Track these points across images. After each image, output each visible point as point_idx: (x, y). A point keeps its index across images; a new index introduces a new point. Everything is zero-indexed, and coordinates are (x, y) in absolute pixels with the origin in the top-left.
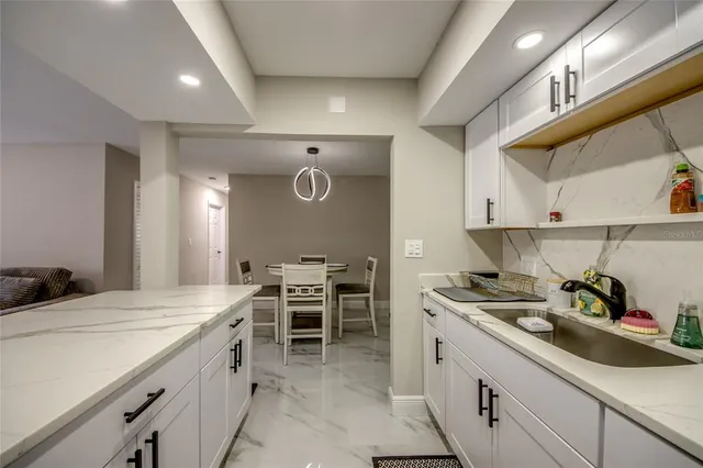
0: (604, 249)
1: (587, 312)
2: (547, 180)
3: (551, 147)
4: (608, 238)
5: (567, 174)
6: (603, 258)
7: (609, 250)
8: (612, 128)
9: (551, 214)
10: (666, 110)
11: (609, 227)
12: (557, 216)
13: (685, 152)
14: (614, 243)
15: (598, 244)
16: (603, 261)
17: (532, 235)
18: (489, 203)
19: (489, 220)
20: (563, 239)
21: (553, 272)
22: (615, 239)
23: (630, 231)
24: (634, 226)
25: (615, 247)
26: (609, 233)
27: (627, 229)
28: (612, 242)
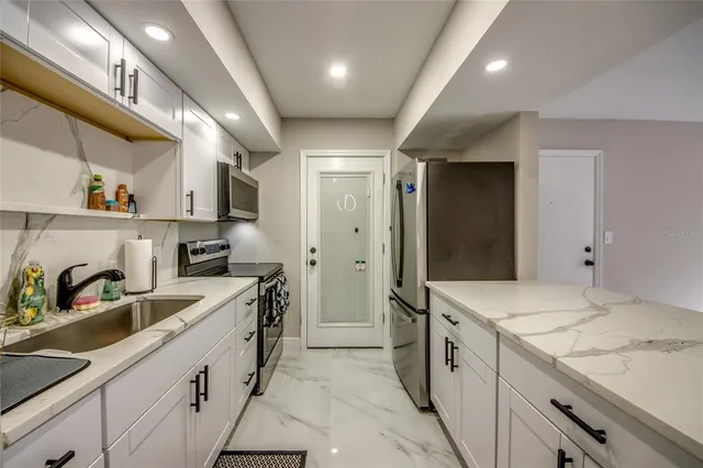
0: (22, 241)
4: (27, 227)
7: (27, 243)
10: (81, 124)
11: (27, 214)
13: (90, 165)
14: (34, 233)
15: (14, 234)
16: (19, 257)
22: (35, 229)
23: (50, 220)
24: (55, 216)
25: (34, 237)
26: (27, 221)
27: (47, 218)
28: (31, 231)
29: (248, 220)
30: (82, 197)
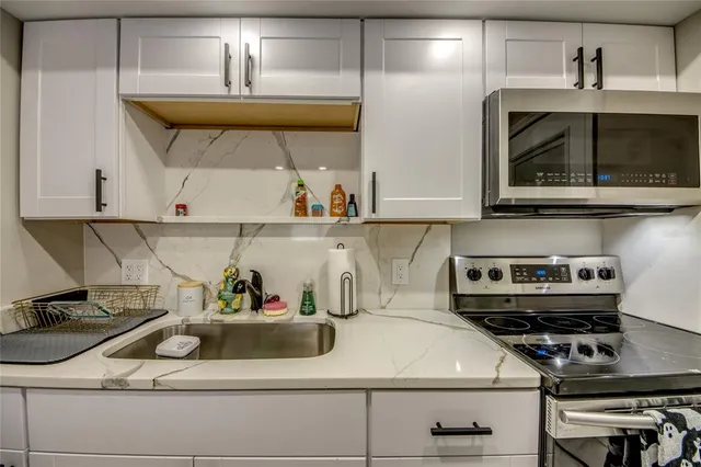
0: (237, 245)
1: (228, 310)
2: (167, 164)
3: (172, 125)
4: (241, 235)
5: (196, 162)
6: (235, 255)
7: (241, 248)
8: (247, 132)
9: (178, 206)
10: (289, 135)
11: (241, 225)
12: (182, 209)
13: (299, 172)
14: (246, 240)
15: (231, 241)
16: (235, 256)
17: (144, 231)
18: (99, 178)
19: (99, 206)
20: (190, 236)
21: (175, 275)
22: (247, 236)
23: (260, 228)
24: (264, 225)
25: (247, 243)
26: (241, 230)
27: (258, 227)
28: (244, 238)
29: (669, 210)
30: (291, 204)
